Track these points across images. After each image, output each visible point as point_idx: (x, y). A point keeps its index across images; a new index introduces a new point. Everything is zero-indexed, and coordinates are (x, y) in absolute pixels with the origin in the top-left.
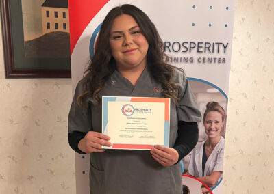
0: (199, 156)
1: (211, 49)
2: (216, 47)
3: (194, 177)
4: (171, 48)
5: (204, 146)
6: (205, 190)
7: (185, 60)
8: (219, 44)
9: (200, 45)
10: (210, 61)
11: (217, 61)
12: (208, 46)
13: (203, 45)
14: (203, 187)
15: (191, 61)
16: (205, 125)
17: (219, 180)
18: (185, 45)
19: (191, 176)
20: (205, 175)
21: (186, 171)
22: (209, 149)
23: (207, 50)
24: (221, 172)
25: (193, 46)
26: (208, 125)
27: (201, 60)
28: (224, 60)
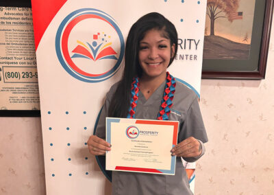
1: (183, 45)
2: (188, 42)
8: (190, 40)
10: (182, 57)
11: (189, 57)
24: (194, 170)
28: (195, 57)
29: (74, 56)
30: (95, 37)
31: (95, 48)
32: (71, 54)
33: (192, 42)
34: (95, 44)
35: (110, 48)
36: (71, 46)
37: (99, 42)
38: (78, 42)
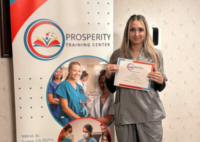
0: (98, 104)
1: (100, 38)
2: (103, 36)
3: (95, 119)
4: (75, 38)
5: (100, 98)
6: (103, 127)
7: (85, 45)
9: (93, 36)
10: (100, 45)
11: (104, 45)
12: (98, 36)
13: (95, 36)
14: (101, 125)
15: (89, 45)
16: (100, 85)
17: (112, 121)
18: (84, 36)
19: (93, 118)
20: (102, 117)
21: (89, 115)
22: (104, 100)
23: (98, 38)
25: (89, 36)
26: (102, 85)
27: (95, 45)
28: (109, 44)
29: (35, 46)
30: (47, 34)
31: (47, 41)
32: (33, 45)
33: (106, 36)
34: (47, 38)
35: (56, 40)
36: (33, 40)
37: (49, 37)
38: (37, 37)
